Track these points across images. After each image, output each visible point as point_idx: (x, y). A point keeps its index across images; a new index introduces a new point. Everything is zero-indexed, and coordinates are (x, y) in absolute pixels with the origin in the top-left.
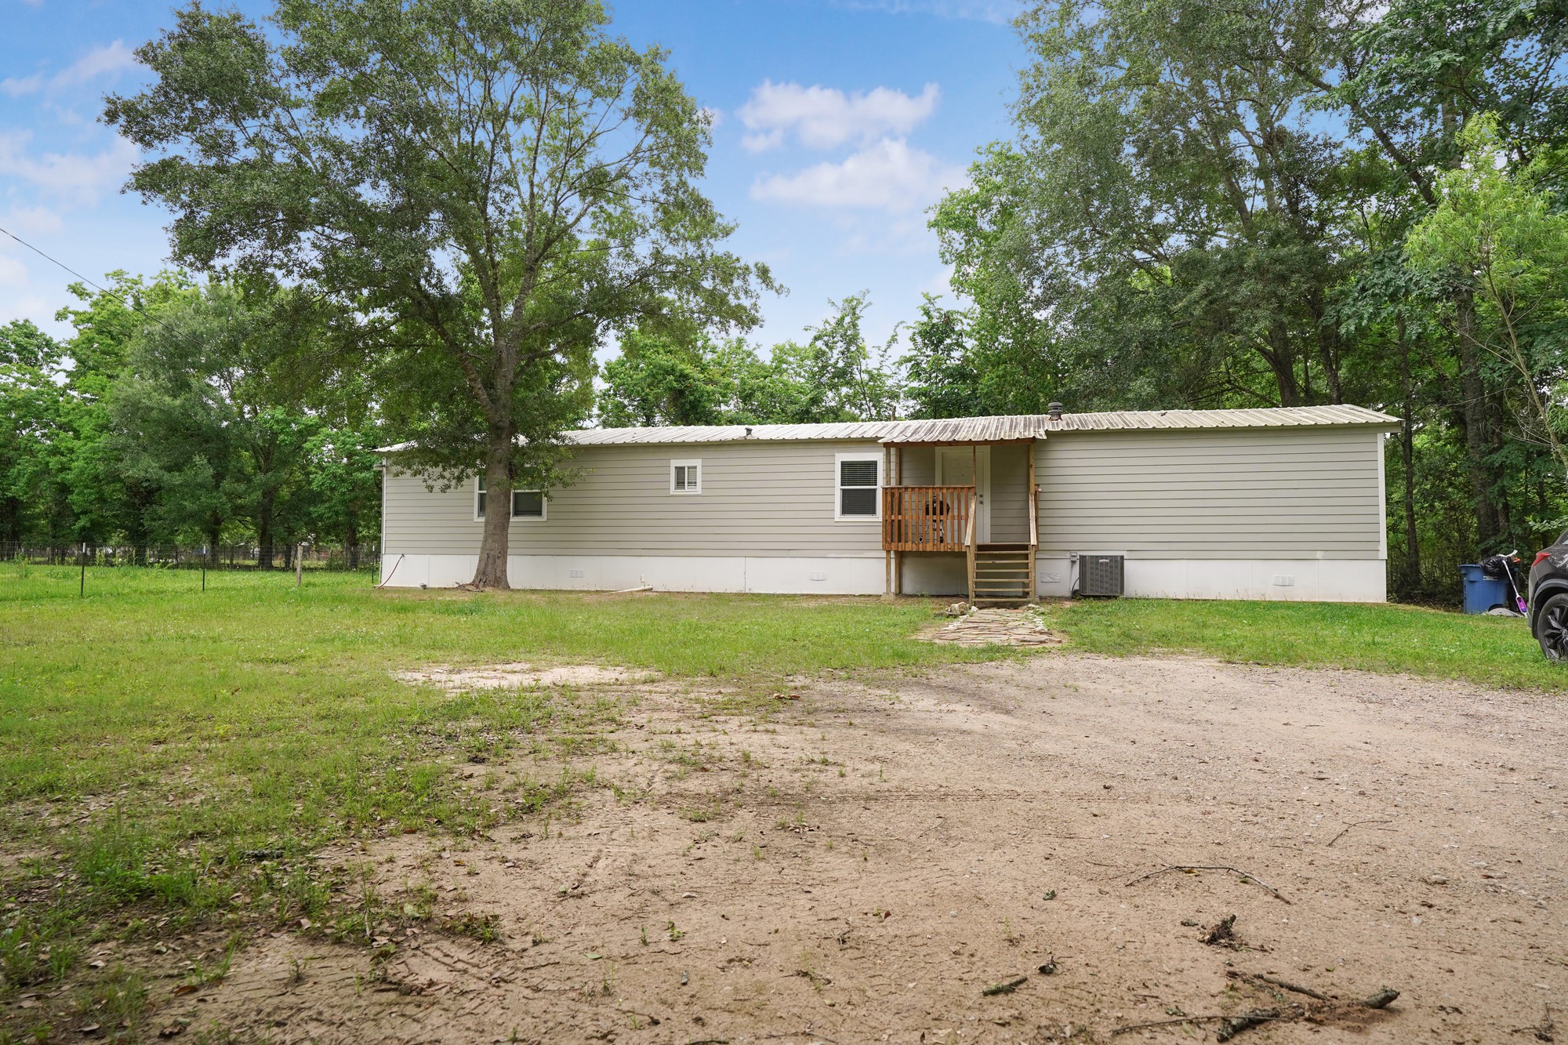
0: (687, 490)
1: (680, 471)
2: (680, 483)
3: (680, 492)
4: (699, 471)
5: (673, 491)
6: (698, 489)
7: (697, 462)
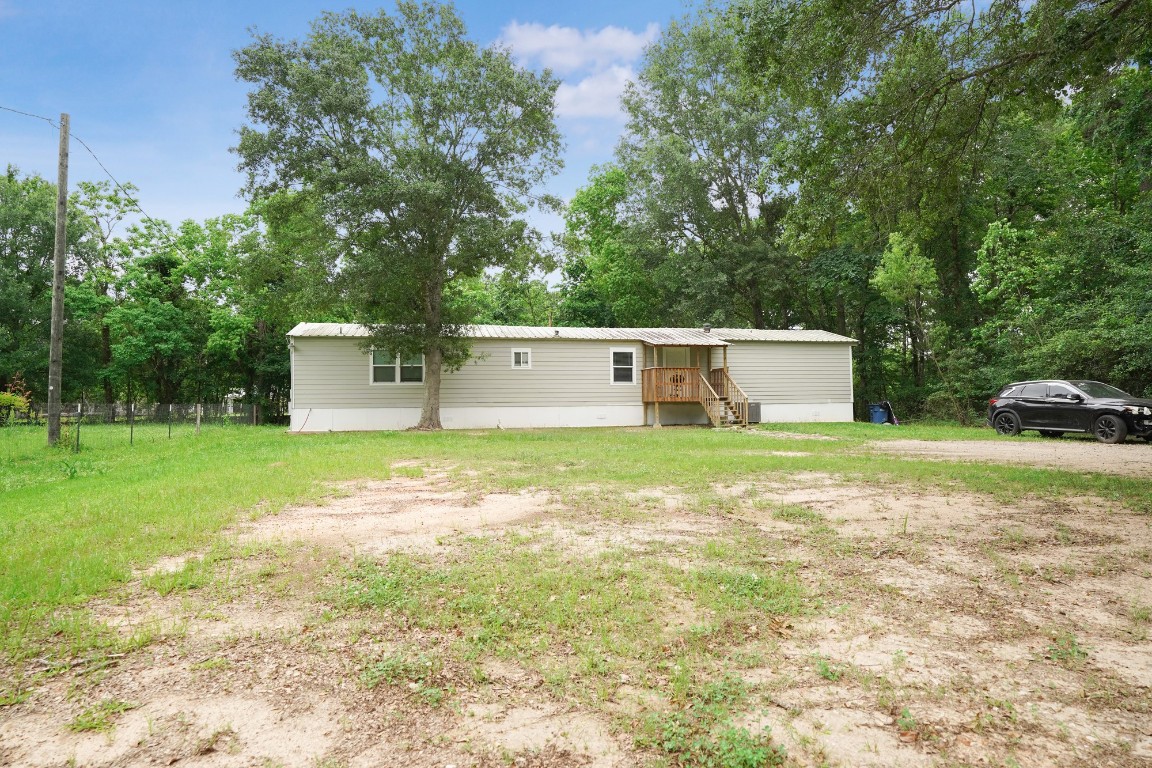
0: (523, 366)
1: (518, 355)
2: (518, 362)
3: (518, 368)
4: (529, 355)
5: (513, 366)
6: (530, 366)
7: (528, 350)
